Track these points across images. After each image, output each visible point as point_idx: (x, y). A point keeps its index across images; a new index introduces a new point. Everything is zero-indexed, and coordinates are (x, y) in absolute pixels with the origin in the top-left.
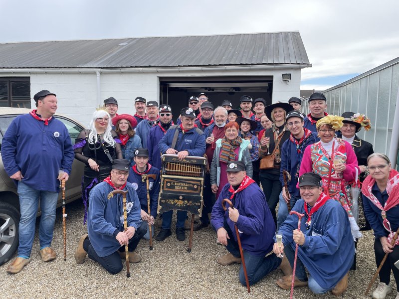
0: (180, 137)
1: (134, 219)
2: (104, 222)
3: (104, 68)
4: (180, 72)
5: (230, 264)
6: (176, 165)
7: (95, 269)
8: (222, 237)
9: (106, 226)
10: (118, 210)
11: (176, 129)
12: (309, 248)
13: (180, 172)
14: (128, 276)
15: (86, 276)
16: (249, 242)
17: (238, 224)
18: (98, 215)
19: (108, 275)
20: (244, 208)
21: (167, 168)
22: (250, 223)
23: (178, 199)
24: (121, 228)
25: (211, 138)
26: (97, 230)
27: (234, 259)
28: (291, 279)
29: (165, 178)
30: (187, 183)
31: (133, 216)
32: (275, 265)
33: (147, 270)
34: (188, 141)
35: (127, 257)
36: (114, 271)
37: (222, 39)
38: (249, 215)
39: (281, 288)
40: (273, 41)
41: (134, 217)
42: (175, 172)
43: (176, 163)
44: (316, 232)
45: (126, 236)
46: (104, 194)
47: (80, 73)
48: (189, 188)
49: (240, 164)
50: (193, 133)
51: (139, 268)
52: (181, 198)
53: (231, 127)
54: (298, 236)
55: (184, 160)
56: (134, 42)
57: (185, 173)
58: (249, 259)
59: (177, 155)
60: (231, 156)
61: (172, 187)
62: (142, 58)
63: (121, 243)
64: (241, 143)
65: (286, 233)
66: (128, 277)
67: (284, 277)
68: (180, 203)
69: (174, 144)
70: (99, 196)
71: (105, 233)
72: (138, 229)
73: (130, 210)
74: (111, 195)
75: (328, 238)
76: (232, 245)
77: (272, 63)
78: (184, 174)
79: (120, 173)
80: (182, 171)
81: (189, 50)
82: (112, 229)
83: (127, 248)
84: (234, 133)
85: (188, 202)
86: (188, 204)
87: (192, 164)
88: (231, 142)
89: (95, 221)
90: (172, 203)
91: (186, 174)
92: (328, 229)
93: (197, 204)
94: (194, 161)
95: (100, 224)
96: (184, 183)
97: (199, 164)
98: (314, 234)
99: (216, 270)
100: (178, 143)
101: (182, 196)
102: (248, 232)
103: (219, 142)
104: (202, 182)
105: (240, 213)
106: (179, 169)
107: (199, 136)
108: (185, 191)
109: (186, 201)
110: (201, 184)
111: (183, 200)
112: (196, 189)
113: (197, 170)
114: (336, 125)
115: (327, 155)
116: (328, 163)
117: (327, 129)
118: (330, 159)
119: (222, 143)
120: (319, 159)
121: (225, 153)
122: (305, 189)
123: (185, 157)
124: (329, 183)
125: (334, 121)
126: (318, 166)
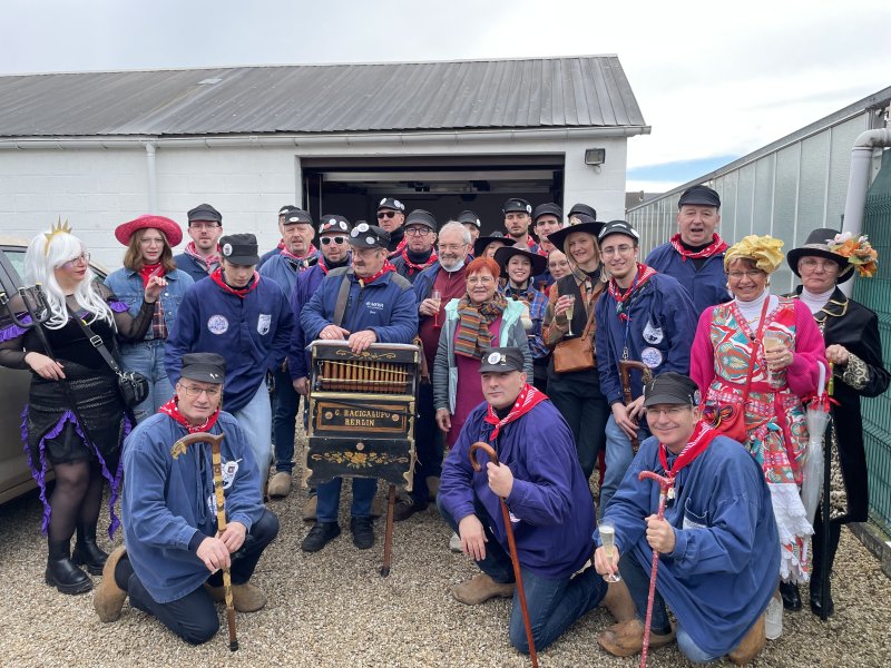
0: (354, 295)
1: (241, 503)
2: (166, 516)
3: (164, 135)
4: (349, 144)
5: (484, 602)
6: (345, 367)
7: (150, 635)
9: (170, 526)
10: (200, 484)
11: (343, 277)
12: (684, 559)
13: (357, 384)
14: (234, 646)
15: (125, 653)
16: (532, 544)
17: (512, 503)
18: (148, 498)
19: (181, 650)
20: (523, 462)
21: (323, 375)
22: (540, 498)
23: (354, 450)
24: (210, 528)
27: (495, 588)
28: (635, 630)
29: (318, 400)
30: (375, 410)
31: (241, 494)
32: (593, 597)
33: (282, 630)
34: (375, 305)
35: (229, 599)
36: (197, 637)
38: (536, 479)
39: (609, 653)
41: (242, 498)
42: (344, 383)
43: (345, 362)
44: (692, 519)
45: (224, 546)
46: (160, 444)
47: (106, 148)
48: (380, 422)
49: (514, 355)
50: (385, 286)
51: (260, 624)
52: (360, 446)
53: (478, 270)
54: (659, 530)
55: (366, 354)
56: (237, 75)
57: (368, 384)
58: (532, 586)
59: (347, 343)
60: (481, 340)
61: (339, 420)
62: (257, 113)
63: (210, 567)
64: (506, 307)
65: (622, 522)
66: (233, 650)
67: (615, 627)
68: (358, 459)
69: (340, 313)
70: (147, 450)
71: (169, 543)
73: (231, 481)
74: (179, 447)
79: (196, 389)
80: (360, 380)
81: (370, 96)
82: (185, 530)
83: (227, 579)
84: (486, 284)
85: (379, 456)
86: (378, 462)
87: (386, 363)
88: (481, 306)
89: (140, 515)
90: (340, 461)
91: (371, 388)
92: (720, 513)
93: (402, 460)
94: (390, 356)
95: (154, 521)
96: (367, 409)
97: (403, 362)
98: (687, 524)
99: (453, 618)
100: (350, 311)
101: (363, 442)
102: (535, 519)
103: (453, 308)
104: (412, 405)
105: (516, 475)
106: (354, 376)
107: (400, 295)
108: (371, 430)
109: (372, 455)
110: (409, 411)
111: (366, 451)
112: (398, 425)
113: (398, 377)
114: (763, 258)
115: (747, 331)
116: (747, 348)
117: (745, 270)
118: (752, 339)
119: (460, 309)
120: (726, 339)
121: (466, 335)
122: (658, 412)
123: (366, 345)
124: (746, 397)
125: (758, 249)
126: (722, 355)
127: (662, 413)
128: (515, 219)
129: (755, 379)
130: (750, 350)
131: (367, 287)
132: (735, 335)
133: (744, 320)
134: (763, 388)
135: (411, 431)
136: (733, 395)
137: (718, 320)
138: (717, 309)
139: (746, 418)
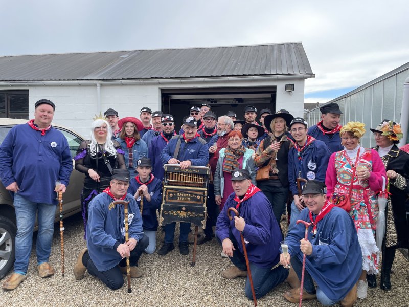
0: (183, 146)
1: (135, 231)
2: (104, 234)
3: (104, 80)
4: (182, 83)
5: (235, 278)
6: (178, 175)
7: (96, 285)
8: (228, 249)
9: (106, 238)
10: (118, 223)
11: (178, 139)
12: (317, 258)
13: (183, 182)
14: (130, 291)
15: (85, 292)
16: (255, 253)
17: (245, 234)
18: (98, 227)
19: (108, 292)
20: (250, 218)
21: (169, 178)
22: (257, 232)
23: (181, 210)
25: (214, 147)
26: (97, 243)
27: (240, 272)
28: (300, 292)
29: (167, 189)
30: (190, 194)
31: (134, 228)
32: (282, 277)
33: (149, 285)
34: (191, 150)
35: (128, 271)
36: (115, 286)
37: (224, 51)
38: (255, 224)
39: (288, 301)
40: (275, 52)
41: (136, 229)
42: (178, 182)
43: (178, 173)
44: (322, 241)
46: (103, 205)
47: (80, 85)
49: (245, 172)
50: (195, 143)
51: (140, 283)
52: (184, 209)
53: (234, 136)
54: (306, 245)
55: (187, 170)
56: (135, 54)
57: (188, 183)
58: (255, 271)
59: (179, 165)
60: (234, 165)
61: (175, 198)
62: (143, 70)
63: (122, 255)
64: (245, 152)
65: (292, 243)
66: (129, 292)
67: (291, 290)
68: (183, 214)
69: (176, 154)
70: (98, 207)
71: (105, 246)
72: (140, 241)
73: (131, 222)
74: (112, 205)
75: (336, 247)
76: (238, 258)
77: (275, 73)
78: (186, 185)
79: (120, 184)
81: (191, 62)
82: (112, 241)
83: (128, 262)
84: (237, 141)
85: (191, 213)
86: (191, 215)
87: (195, 174)
89: (94, 233)
90: (175, 215)
92: (334, 238)
93: (201, 215)
94: (196, 171)
95: (100, 236)
96: (187, 193)
97: (202, 174)
98: (320, 243)
99: (221, 284)
100: (181, 153)
101: (185, 207)
102: (255, 241)
103: (222, 152)
104: (206, 192)
105: (246, 222)
106: (182, 179)
107: (201, 146)
108: (188, 202)
109: (189, 213)
110: (204, 195)
111: (186, 211)
112: (199, 200)
113: (200, 180)
114: (356, 131)
115: (351, 163)
116: (351, 170)
117: (349, 137)
118: (353, 166)
119: (226, 153)
120: (342, 167)
121: (228, 163)
122: (308, 197)
123: (187, 166)
124: (351, 191)
125: (354, 128)
126: (340, 173)
127: (309, 198)
128: (250, 115)
129: (354, 184)
130: (352, 171)
131: (188, 143)
132: (346, 165)
133: (349, 158)
134: (358, 188)
135: (205, 203)
136: (345, 190)
137: (338, 159)
138: (337, 154)
139: (350, 200)
